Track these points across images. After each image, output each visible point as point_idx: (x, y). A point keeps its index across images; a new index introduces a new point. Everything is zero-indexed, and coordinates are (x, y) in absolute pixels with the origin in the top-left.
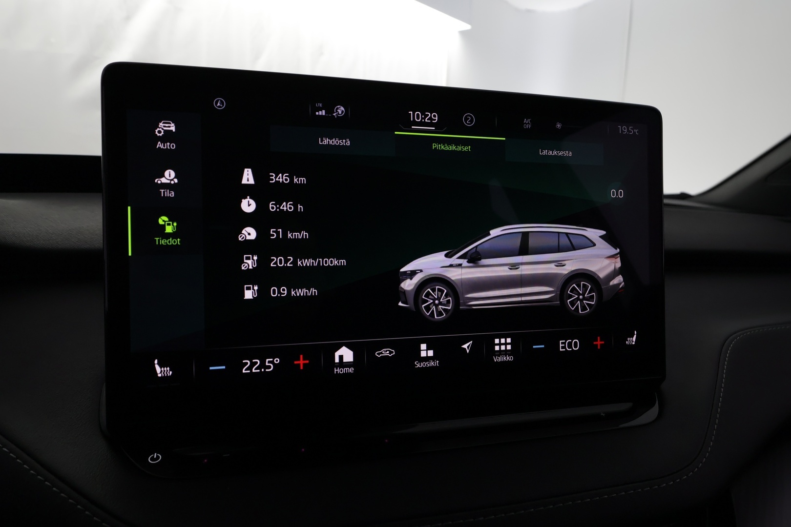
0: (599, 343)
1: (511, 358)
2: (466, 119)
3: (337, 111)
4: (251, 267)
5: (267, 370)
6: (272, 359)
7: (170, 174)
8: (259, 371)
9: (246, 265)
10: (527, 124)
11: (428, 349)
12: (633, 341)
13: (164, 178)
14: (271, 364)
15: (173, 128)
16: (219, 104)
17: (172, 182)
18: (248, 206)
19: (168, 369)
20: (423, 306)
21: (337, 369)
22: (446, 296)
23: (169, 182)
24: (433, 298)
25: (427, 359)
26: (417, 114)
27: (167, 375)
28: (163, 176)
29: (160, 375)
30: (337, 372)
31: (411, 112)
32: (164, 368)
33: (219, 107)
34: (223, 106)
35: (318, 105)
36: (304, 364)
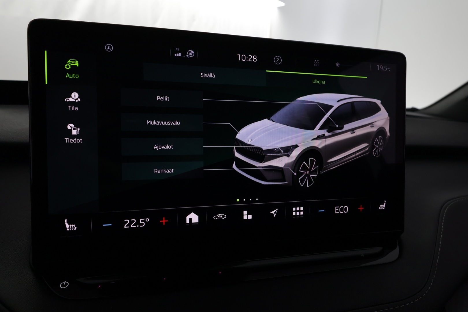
0: (361, 208)
2: (276, 60)
3: (189, 54)
5: (141, 226)
6: (144, 219)
7: (75, 95)
8: (135, 227)
10: (316, 63)
11: (248, 214)
12: (383, 207)
13: (71, 98)
14: (143, 222)
15: (77, 64)
16: (109, 48)
17: (77, 101)
19: (74, 225)
23: (74, 100)
25: (248, 220)
26: (243, 56)
27: (73, 229)
28: (71, 97)
29: (68, 230)
31: (239, 55)
32: (71, 225)
33: (109, 50)
34: (111, 49)
35: (176, 49)
36: (165, 222)
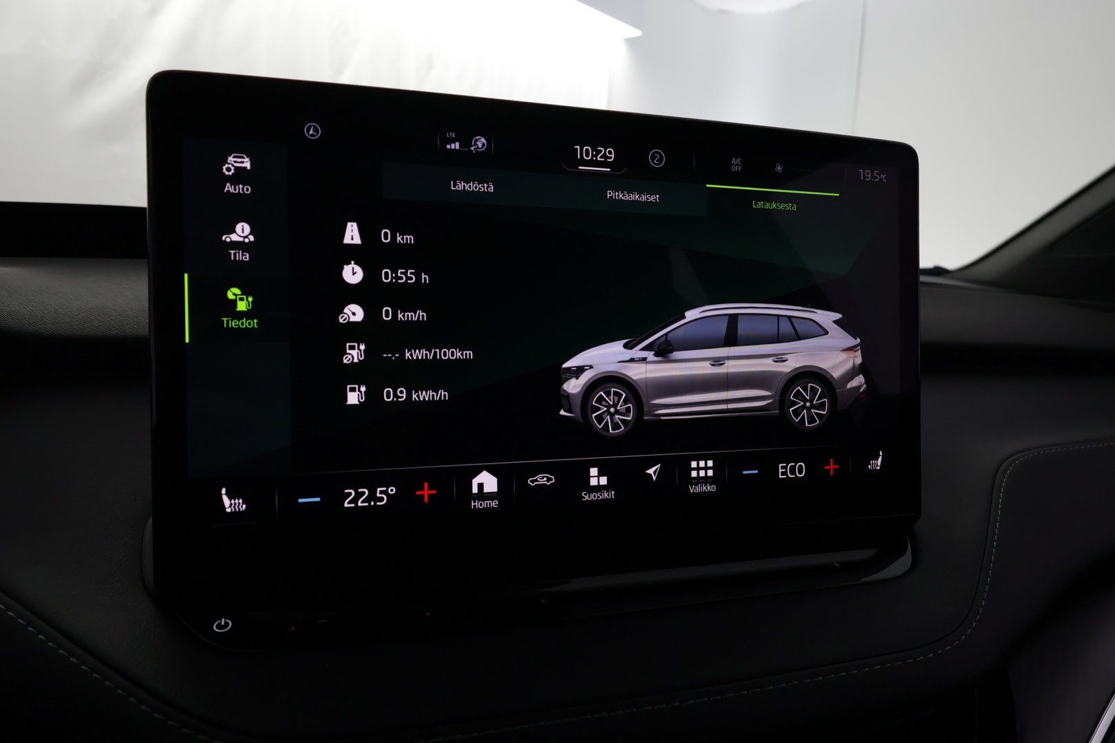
0: (832, 467)
1: (713, 487)
2: (653, 157)
3: (475, 144)
4: (356, 360)
5: (378, 504)
6: (385, 489)
7: (243, 229)
8: (367, 504)
9: (350, 356)
10: (736, 165)
11: (600, 475)
12: (877, 465)
13: (234, 234)
14: (384, 494)
15: (247, 165)
16: (312, 131)
17: (247, 240)
18: (352, 274)
19: (241, 501)
20: (594, 415)
21: (475, 502)
22: (625, 402)
23: (241, 239)
24: (607, 404)
25: (599, 488)
26: (586, 149)
27: (239, 509)
28: (234, 231)
29: (228, 510)
30: (475, 506)
31: (578, 147)
32: (235, 500)
33: (312, 135)
34: (318, 134)
35: (449, 135)
36: (430, 496)
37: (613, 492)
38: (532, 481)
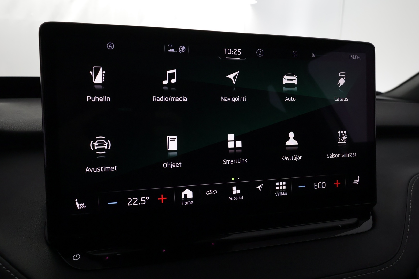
0: (337, 184)
1: (286, 193)
2: (258, 52)
3: (181, 49)
5: (142, 204)
6: (145, 198)
8: (137, 204)
10: (294, 55)
11: (237, 189)
12: (357, 182)
14: (144, 200)
16: (110, 46)
21: (183, 202)
25: (236, 195)
26: (229, 50)
30: (183, 204)
31: (225, 49)
33: (110, 48)
34: (113, 47)
35: (169, 46)
36: (164, 200)
37: (242, 197)
38: (208, 193)
